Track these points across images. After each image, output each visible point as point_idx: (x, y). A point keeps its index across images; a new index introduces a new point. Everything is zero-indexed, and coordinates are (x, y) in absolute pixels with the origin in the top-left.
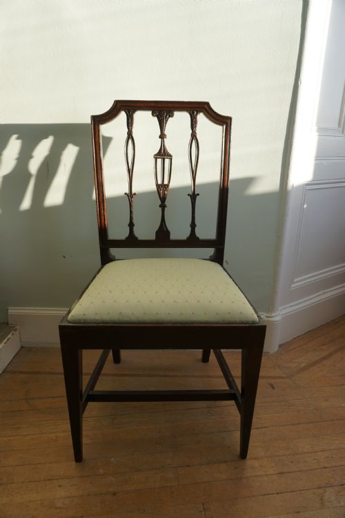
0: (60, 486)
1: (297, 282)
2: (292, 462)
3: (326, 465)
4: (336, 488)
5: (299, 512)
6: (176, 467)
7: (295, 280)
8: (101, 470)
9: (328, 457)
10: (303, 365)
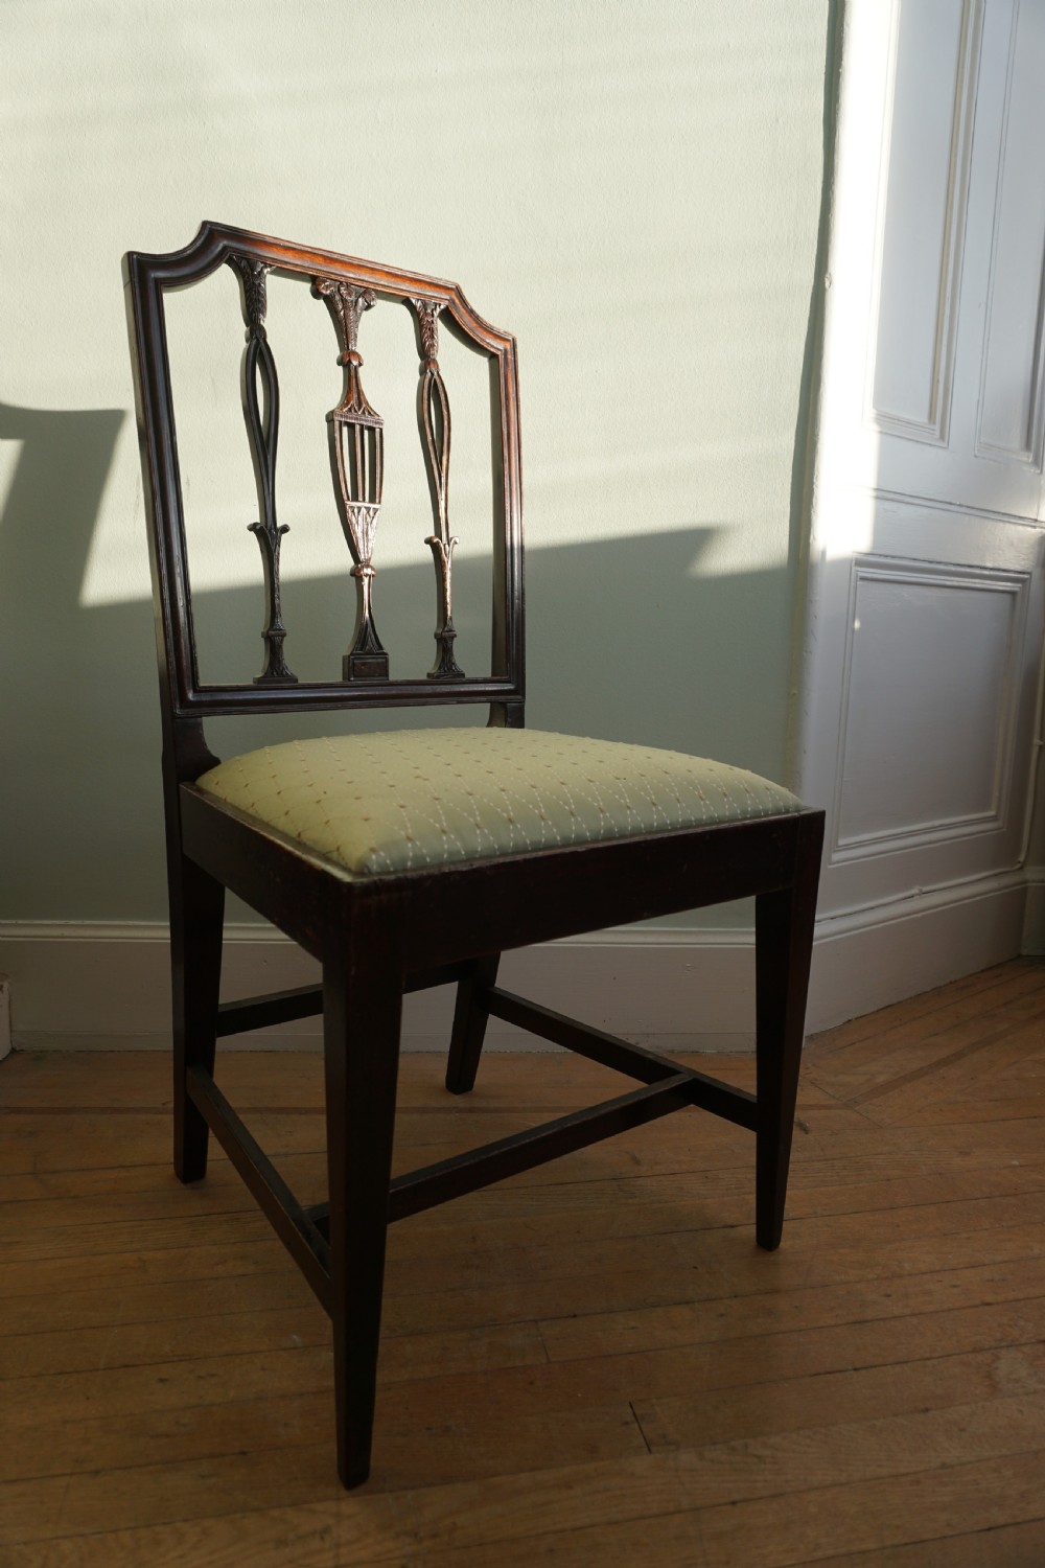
0: (162, 1380)
1: (847, 847)
2: (889, 1296)
3: (989, 1299)
4: (1026, 1349)
5: (927, 1410)
6: (536, 1321)
7: (841, 842)
8: (295, 1337)
9: (992, 1280)
10: (881, 1079)
